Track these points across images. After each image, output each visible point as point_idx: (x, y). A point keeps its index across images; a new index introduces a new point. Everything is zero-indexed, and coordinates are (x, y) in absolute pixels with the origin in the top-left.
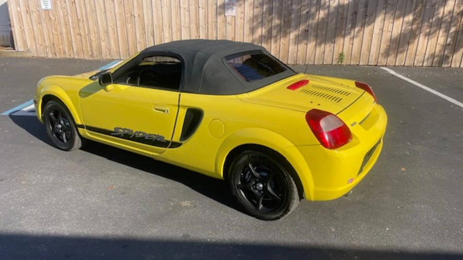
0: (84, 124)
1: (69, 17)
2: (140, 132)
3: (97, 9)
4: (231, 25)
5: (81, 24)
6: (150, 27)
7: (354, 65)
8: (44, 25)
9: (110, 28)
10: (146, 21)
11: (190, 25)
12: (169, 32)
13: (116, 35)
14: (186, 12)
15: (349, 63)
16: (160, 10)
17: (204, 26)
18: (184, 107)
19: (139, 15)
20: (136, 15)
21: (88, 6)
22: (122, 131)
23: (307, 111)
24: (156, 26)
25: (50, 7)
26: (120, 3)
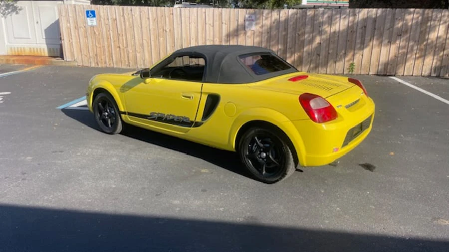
0: (126, 111)
1: (111, 32)
2: (171, 115)
3: (135, 24)
4: (250, 38)
5: (120, 38)
6: (179, 41)
7: (364, 75)
8: (89, 39)
9: (144, 41)
10: (176, 36)
11: (214, 38)
13: (150, 47)
14: (211, 28)
15: (359, 73)
16: (188, 25)
17: (226, 39)
18: (206, 93)
19: (170, 30)
20: (168, 30)
21: (127, 23)
22: (156, 115)
23: (300, 94)
24: (185, 40)
25: (95, 23)
26: (154, 20)
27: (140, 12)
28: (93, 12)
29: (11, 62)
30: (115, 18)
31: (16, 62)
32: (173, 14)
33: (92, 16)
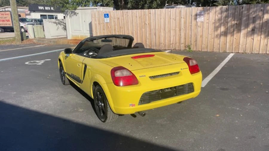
0: (66, 72)
1: (116, 26)
3: (129, 21)
4: (200, 27)
5: (121, 30)
6: (154, 30)
8: (106, 30)
9: (134, 31)
10: (152, 27)
11: (176, 28)
12: (164, 33)
13: (137, 36)
14: (174, 21)
16: (160, 20)
17: (184, 28)
18: (84, 64)
19: (149, 24)
20: (147, 24)
21: (125, 20)
24: (157, 30)
25: (108, 21)
26: (140, 18)
27: (132, 13)
28: (108, 15)
29: (70, 43)
30: (118, 17)
31: (72, 43)
32: (150, 13)
33: (107, 17)
